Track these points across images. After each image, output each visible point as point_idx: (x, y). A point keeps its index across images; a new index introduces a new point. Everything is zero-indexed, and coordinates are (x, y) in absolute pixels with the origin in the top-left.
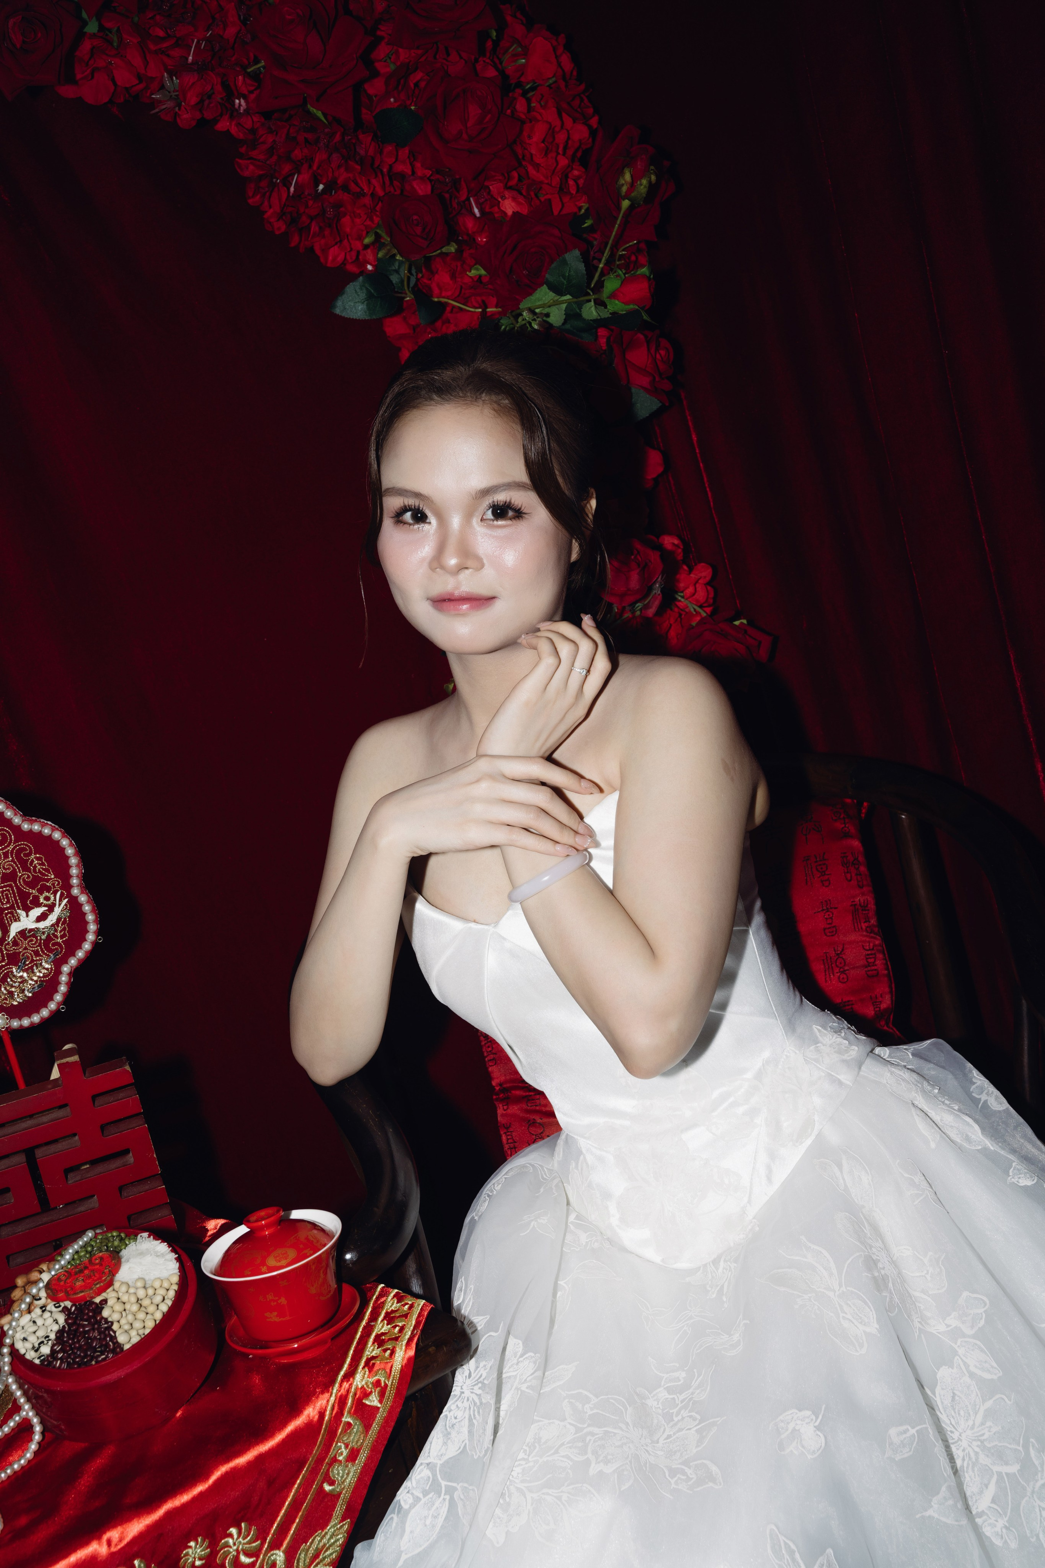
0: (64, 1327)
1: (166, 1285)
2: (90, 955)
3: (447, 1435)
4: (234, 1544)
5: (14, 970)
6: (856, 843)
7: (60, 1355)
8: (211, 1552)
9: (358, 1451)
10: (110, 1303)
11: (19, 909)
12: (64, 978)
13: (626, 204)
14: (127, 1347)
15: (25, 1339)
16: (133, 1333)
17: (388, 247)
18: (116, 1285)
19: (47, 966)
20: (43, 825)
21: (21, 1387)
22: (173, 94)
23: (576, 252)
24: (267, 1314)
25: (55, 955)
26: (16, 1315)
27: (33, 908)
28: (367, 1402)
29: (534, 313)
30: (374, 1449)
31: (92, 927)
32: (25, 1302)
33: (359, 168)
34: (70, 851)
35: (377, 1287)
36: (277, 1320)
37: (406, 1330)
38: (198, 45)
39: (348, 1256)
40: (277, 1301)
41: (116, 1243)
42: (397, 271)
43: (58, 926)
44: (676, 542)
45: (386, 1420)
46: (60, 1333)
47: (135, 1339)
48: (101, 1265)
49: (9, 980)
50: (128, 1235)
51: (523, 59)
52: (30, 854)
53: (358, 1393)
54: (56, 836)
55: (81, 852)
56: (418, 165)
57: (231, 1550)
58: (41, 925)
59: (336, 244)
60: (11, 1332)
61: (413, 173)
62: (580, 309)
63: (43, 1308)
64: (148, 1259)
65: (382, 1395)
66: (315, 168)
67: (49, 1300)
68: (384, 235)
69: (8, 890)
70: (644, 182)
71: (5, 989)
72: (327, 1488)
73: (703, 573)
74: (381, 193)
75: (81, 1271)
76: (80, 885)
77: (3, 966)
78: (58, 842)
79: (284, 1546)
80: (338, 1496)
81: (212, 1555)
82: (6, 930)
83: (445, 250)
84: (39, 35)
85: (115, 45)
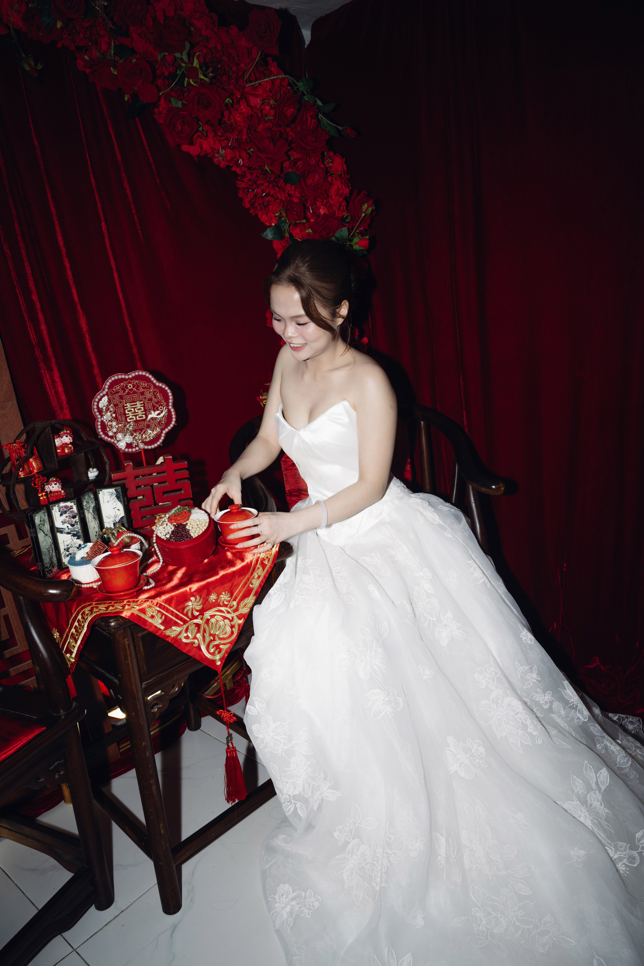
0: (174, 530)
1: (205, 523)
2: (172, 428)
3: (285, 576)
4: (224, 598)
5: (148, 430)
7: (172, 538)
8: (217, 598)
9: (261, 576)
10: (188, 525)
11: (152, 410)
12: (163, 435)
13: (363, 215)
14: (194, 537)
15: (161, 533)
16: (196, 534)
17: (285, 217)
18: (190, 520)
19: (158, 430)
20: (162, 385)
21: (158, 547)
22: (222, 155)
23: (346, 228)
25: (161, 427)
26: (158, 526)
27: (156, 411)
28: (264, 562)
30: (265, 576)
31: (174, 420)
32: (160, 523)
33: (278, 190)
34: (170, 394)
38: (233, 140)
41: (188, 509)
42: (284, 226)
43: (163, 418)
45: (269, 569)
46: (173, 532)
47: (196, 536)
48: (184, 514)
49: (146, 433)
51: (332, 164)
52: (157, 393)
53: (262, 559)
54: (166, 389)
55: (173, 395)
56: (297, 192)
57: (222, 599)
58: (158, 417)
59: (265, 215)
60: (156, 530)
61: (295, 194)
63: (167, 524)
64: (199, 514)
65: (269, 561)
66: (263, 187)
67: (168, 522)
68: (283, 213)
69: (149, 404)
70: (371, 208)
71: (145, 435)
72: (251, 586)
74: (284, 199)
75: (178, 516)
76: (172, 406)
77: (144, 428)
78: (167, 391)
79: (237, 600)
80: (254, 588)
81: (216, 600)
82: (147, 417)
83: (302, 221)
84: (186, 127)
85: (205, 136)
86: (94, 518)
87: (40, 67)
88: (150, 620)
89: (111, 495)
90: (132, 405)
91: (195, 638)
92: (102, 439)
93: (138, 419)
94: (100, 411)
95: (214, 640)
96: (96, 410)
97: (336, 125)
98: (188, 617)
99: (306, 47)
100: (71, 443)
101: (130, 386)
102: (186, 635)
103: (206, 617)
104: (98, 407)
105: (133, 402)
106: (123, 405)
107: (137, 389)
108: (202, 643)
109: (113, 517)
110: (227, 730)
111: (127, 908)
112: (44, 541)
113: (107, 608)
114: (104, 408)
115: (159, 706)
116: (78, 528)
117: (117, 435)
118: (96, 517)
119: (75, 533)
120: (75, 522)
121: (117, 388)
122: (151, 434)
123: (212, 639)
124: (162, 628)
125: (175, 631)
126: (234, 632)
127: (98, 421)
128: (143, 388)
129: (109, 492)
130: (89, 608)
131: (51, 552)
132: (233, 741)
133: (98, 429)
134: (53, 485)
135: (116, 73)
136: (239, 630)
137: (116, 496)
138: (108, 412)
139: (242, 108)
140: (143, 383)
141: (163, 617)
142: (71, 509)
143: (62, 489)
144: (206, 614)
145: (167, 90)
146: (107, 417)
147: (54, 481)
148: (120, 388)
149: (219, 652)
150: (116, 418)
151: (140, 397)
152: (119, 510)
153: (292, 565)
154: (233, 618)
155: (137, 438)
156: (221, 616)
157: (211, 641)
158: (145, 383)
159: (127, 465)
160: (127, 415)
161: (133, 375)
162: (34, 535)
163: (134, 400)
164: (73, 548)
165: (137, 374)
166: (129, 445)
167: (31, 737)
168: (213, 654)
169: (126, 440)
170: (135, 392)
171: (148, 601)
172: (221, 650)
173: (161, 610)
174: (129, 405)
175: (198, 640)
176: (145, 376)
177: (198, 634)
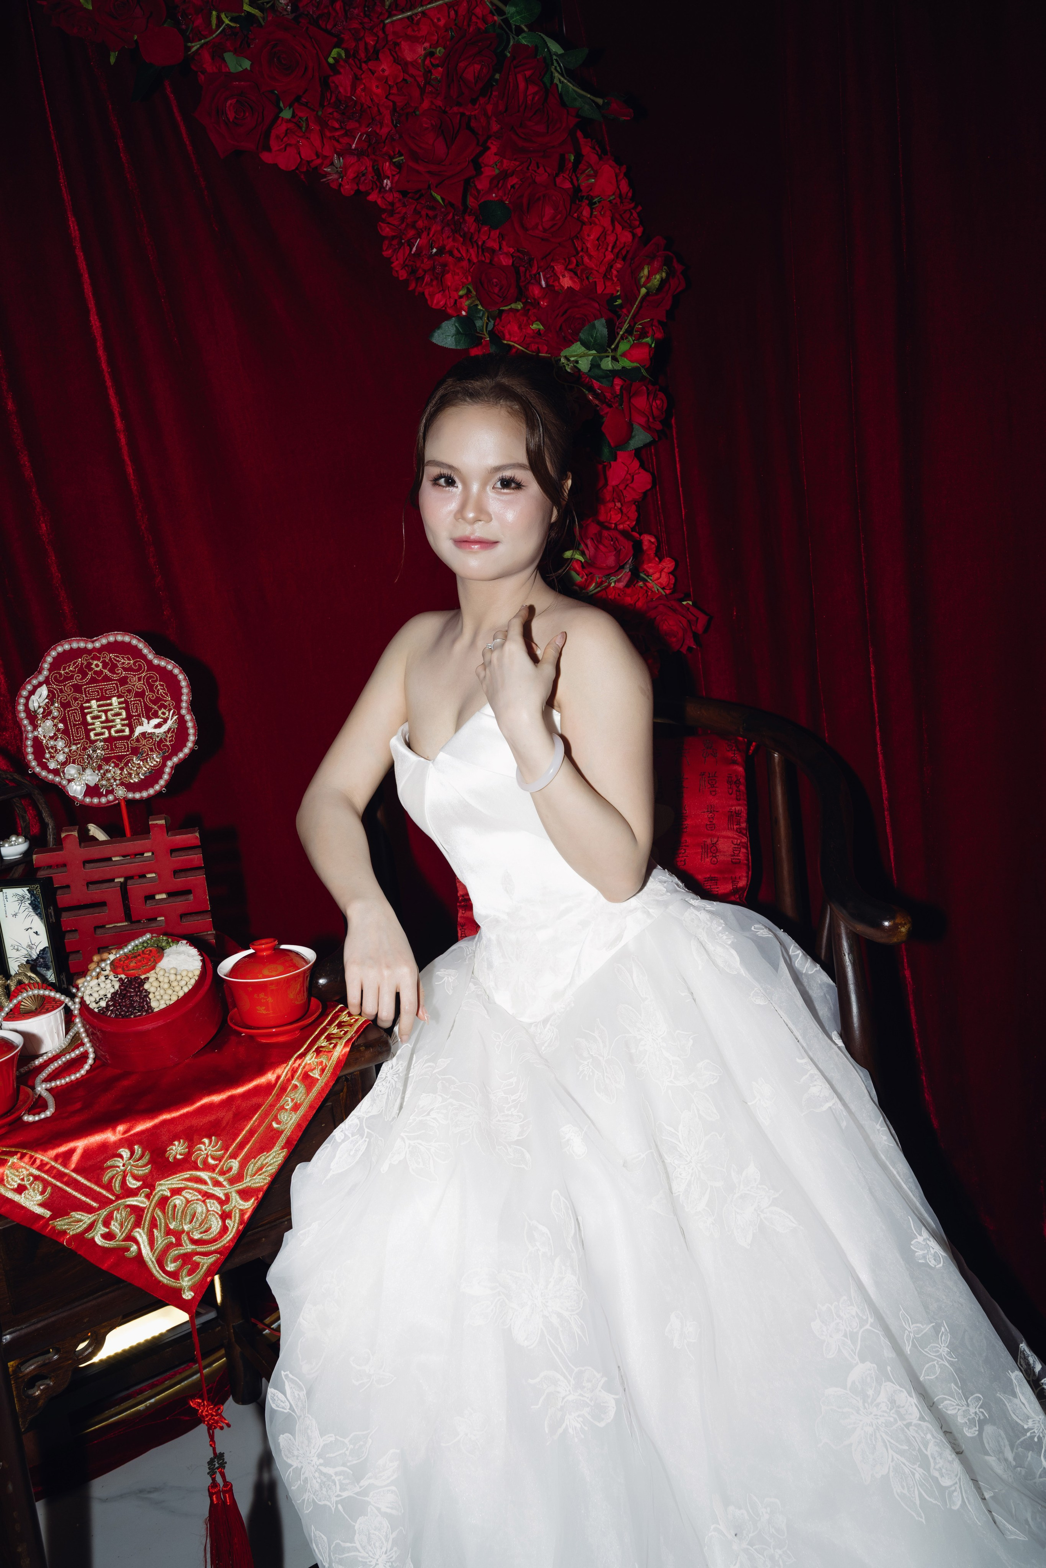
0: (117, 990)
1: (190, 975)
2: (188, 757)
3: (374, 1101)
4: (206, 1150)
5: (134, 759)
6: (741, 769)
7: (111, 1008)
8: (189, 1152)
9: (300, 1105)
10: (150, 980)
11: (143, 717)
12: (167, 770)
13: (643, 291)
14: (156, 1010)
15: (91, 995)
16: (162, 1002)
17: (473, 299)
18: (157, 969)
19: (157, 759)
20: (168, 663)
21: (84, 1026)
22: (340, 170)
23: (603, 320)
24: (258, 1008)
25: (164, 753)
26: (88, 978)
27: (153, 718)
28: (311, 1074)
29: (568, 360)
30: (311, 1107)
31: (192, 738)
32: (96, 972)
33: (462, 239)
35: (338, 1005)
36: (264, 1012)
37: (348, 1033)
38: (361, 136)
39: (322, 981)
40: (266, 999)
41: (164, 944)
42: (481, 318)
43: (168, 733)
44: (653, 540)
45: (323, 1089)
46: (114, 994)
47: (163, 1006)
48: (149, 955)
49: (130, 765)
50: (173, 941)
51: (594, 179)
52: (156, 681)
53: (306, 1068)
54: (176, 671)
55: (191, 685)
56: (504, 243)
57: (202, 1153)
58: (157, 731)
59: (440, 291)
60: (83, 989)
61: (500, 248)
62: (601, 361)
63: (107, 977)
64: (183, 957)
65: (323, 1070)
66: (431, 235)
67: (112, 973)
68: (472, 290)
69: (138, 704)
70: (658, 277)
71: (127, 770)
72: (275, 1125)
73: (668, 565)
74: (475, 260)
75: (136, 957)
76: (187, 708)
77: (127, 755)
78: (176, 676)
79: (239, 1159)
80: (282, 1132)
81: (189, 1154)
82: (132, 731)
83: (513, 306)
84: (247, 114)
85: (304, 129)
88: (16, 1197)
89: (20, 902)
90: (99, 706)
91: (130, 1238)
92: (35, 776)
93: (113, 733)
94: (32, 717)
95: (179, 1244)
96: (22, 715)
97: (591, 94)
98: (113, 1194)
101: (97, 666)
102: (108, 1230)
103: (159, 1191)
104: (27, 710)
105: (103, 698)
106: (82, 704)
107: (112, 671)
108: (148, 1248)
109: (25, 947)
110: (211, 1445)
114: (41, 710)
115: (46, 1384)
117: (66, 769)
121: (69, 668)
122: (139, 769)
123: (174, 1240)
124: (47, 1214)
125: (80, 1221)
126: (230, 1230)
127: (27, 738)
128: (125, 669)
132: (226, 1471)
133: (27, 754)
135: (91, 8)
136: (241, 1222)
137: (30, 904)
138: (47, 719)
139: (384, 66)
140: (124, 660)
141: (49, 1189)
144: (160, 1185)
145: (211, 37)
146: (46, 729)
148: (75, 668)
149: (190, 1273)
150: (65, 732)
151: (118, 689)
152: (36, 933)
153: (395, 1076)
154: (227, 1196)
155: (109, 775)
156: (199, 1191)
157: (169, 1246)
158: (129, 659)
159: (68, 836)
160: (89, 727)
161: (104, 641)
163: (106, 694)
165: (112, 639)
166: (92, 791)
168: (174, 1275)
169: (85, 780)
170: (107, 679)
171: (15, 1153)
172: (196, 1266)
173: (43, 1175)
174: (94, 703)
175: (137, 1243)
176: (129, 644)
177: (138, 1230)
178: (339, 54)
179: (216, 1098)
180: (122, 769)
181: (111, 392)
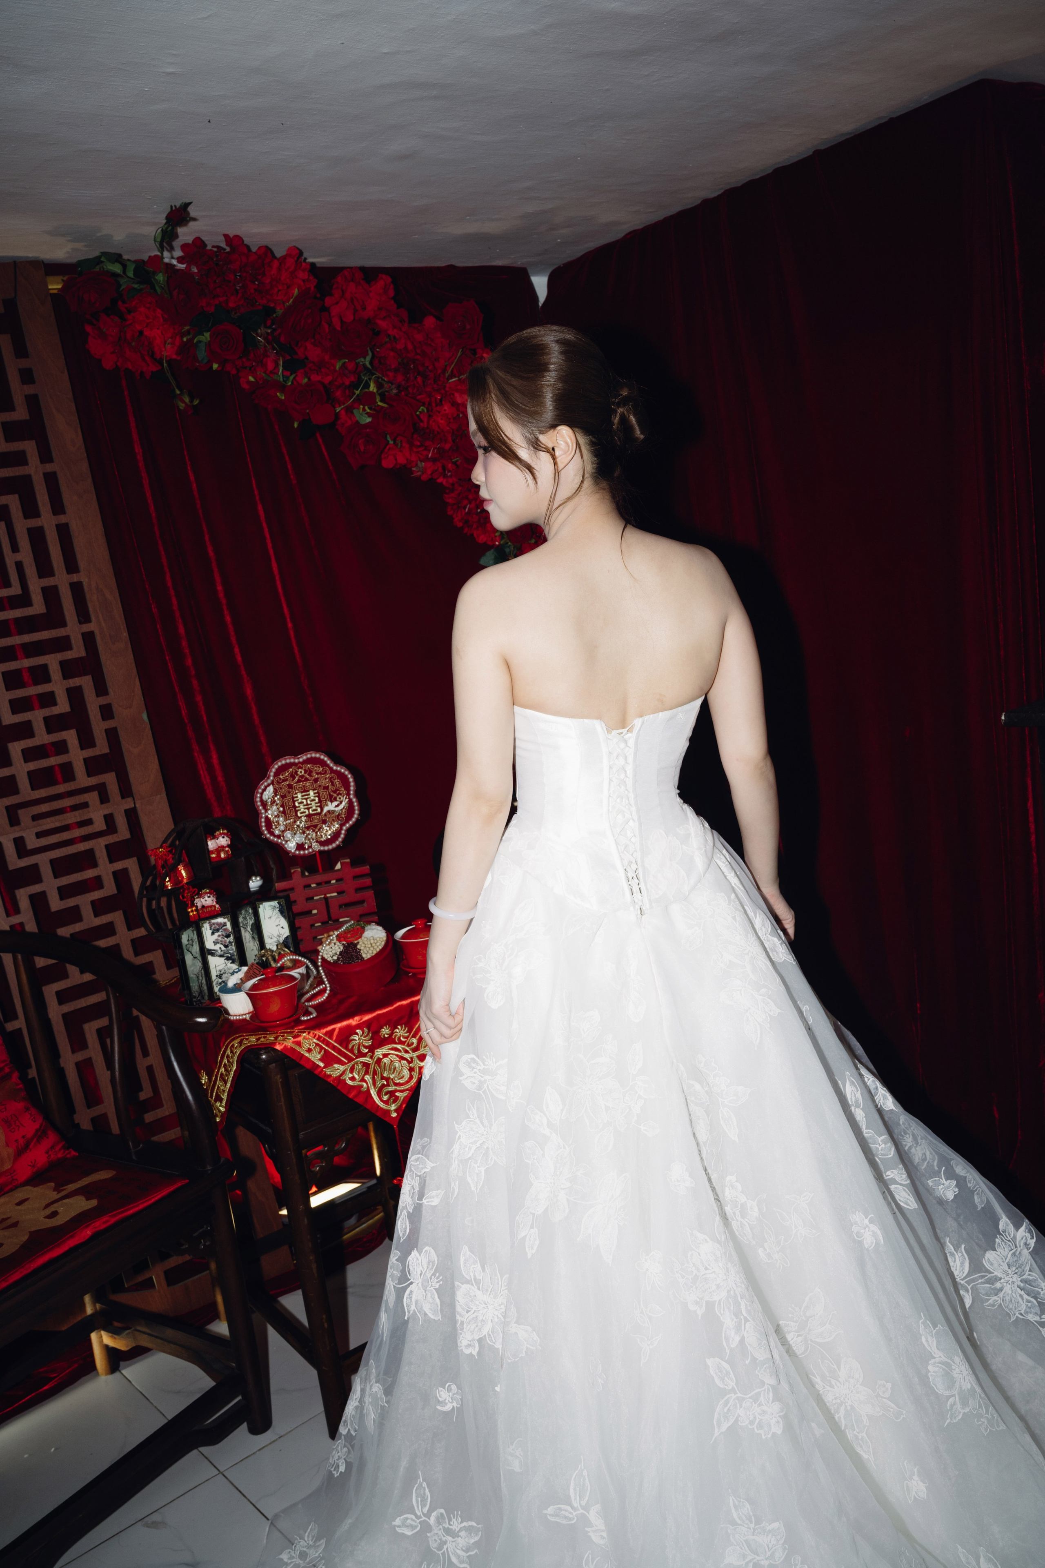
0: (343, 950)
1: (381, 940)
2: (355, 824)
4: (400, 1032)
5: (324, 826)
7: (340, 960)
8: (392, 1033)
10: (360, 943)
11: (328, 801)
12: (343, 832)
14: (365, 959)
15: (328, 954)
16: (368, 954)
18: (363, 938)
19: (337, 826)
20: (342, 768)
21: (324, 971)
22: (421, 469)
25: (341, 822)
26: (324, 946)
27: (334, 802)
31: (357, 812)
32: (327, 942)
34: (351, 780)
38: (433, 451)
41: (363, 926)
42: (509, 548)
43: (343, 810)
46: (341, 953)
47: (369, 957)
48: (357, 931)
49: (321, 830)
50: (366, 924)
52: (335, 779)
54: (346, 773)
55: (355, 781)
57: (398, 1034)
58: (337, 809)
59: (483, 534)
60: (323, 951)
63: (335, 944)
64: (375, 931)
67: (337, 941)
69: (324, 793)
71: (320, 833)
75: (348, 934)
76: (353, 794)
77: (319, 824)
78: (347, 775)
81: (391, 1035)
82: (322, 810)
84: (371, 447)
85: (399, 446)
86: (253, 938)
87: (196, 402)
88: (307, 1055)
89: (273, 910)
90: (303, 796)
91: (363, 1080)
92: (267, 839)
93: (311, 812)
94: (264, 804)
95: (388, 1085)
96: (259, 804)
98: (354, 1055)
99: (540, 305)
100: (228, 846)
102: (352, 1075)
103: (376, 1055)
104: (262, 800)
105: (305, 791)
106: (293, 796)
107: (310, 775)
108: (373, 1087)
111: (287, 1433)
112: (193, 964)
113: (258, 1040)
114: (270, 800)
115: (321, 1164)
116: (233, 950)
117: (285, 834)
118: (256, 937)
119: (230, 956)
120: (230, 942)
121: (285, 775)
122: (327, 831)
123: (385, 1083)
124: (322, 1065)
125: (338, 1069)
126: (414, 1077)
127: (261, 817)
128: (317, 773)
129: (271, 906)
130: (238, 1040)
131: (201, 978)
133: (262, 826)
134: (206, 898)
135: (283, 398)
137: (279, 911)
138: (273, 805)
140: (316, 768)
141: (323, 1052)
142: (224, 926)
143: (217, 903)
144: (377, 1051)
145: (347, 403)
146: (273, 811)
147: (207, 893)
148: (288, 774)
149: (394, 1102)
150: (284, 812)
151: (313, 785)
152: (283, 928)
154: (412, 1059)
155: (309, 837)
156: (397, 1056)
157: (383, 1086)
158: (319, 767)
159: (295, 872)
160: (297, 809)
161: (305, 758)
162: (181, 957)
163: (307, 789)
164: (226, 975)
165: (309, 756)
166: (300, 847)
167: (172, 1189)
168: (386, 1102)
169: (296, 840)
170: (307, 780)
171: (305, 1032)
172: (397, 1098)
173: (320, 1043)
174: (299, 795)
175: (367, 1083)
176: (319, 758)
177: (367, 1076)
178: (423, 410)
179: (404, 1003)
180: (316, 833)
181: (285, 606)
